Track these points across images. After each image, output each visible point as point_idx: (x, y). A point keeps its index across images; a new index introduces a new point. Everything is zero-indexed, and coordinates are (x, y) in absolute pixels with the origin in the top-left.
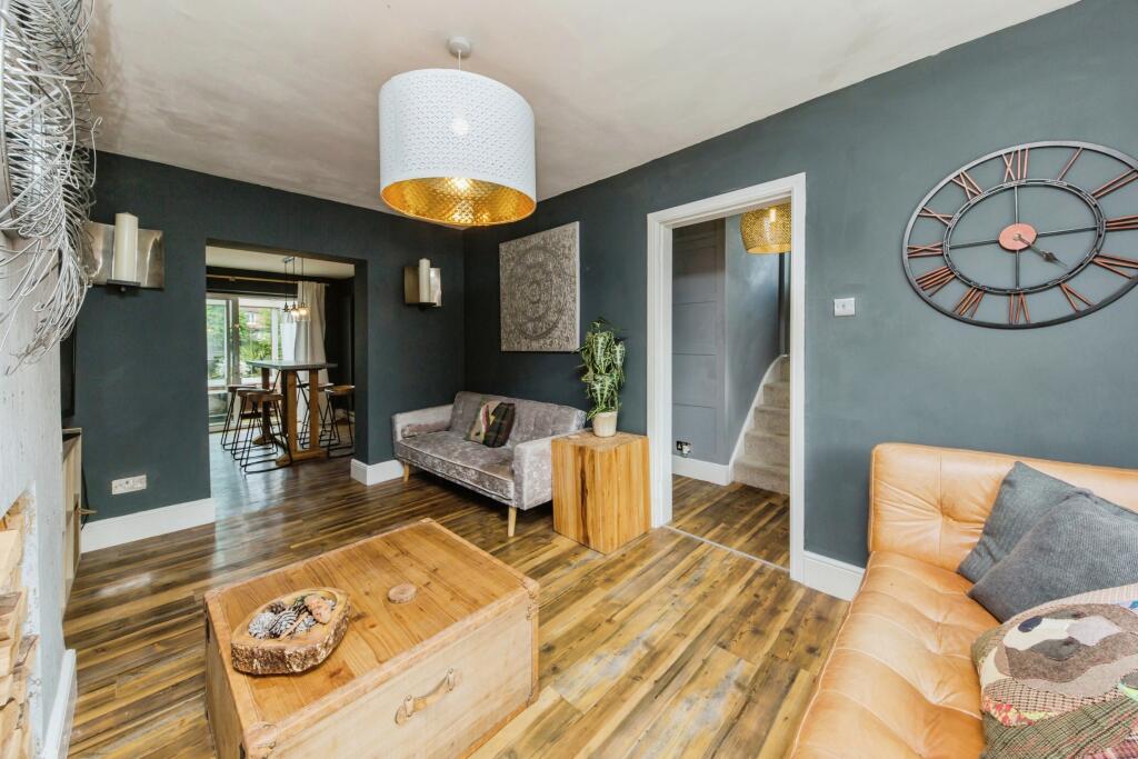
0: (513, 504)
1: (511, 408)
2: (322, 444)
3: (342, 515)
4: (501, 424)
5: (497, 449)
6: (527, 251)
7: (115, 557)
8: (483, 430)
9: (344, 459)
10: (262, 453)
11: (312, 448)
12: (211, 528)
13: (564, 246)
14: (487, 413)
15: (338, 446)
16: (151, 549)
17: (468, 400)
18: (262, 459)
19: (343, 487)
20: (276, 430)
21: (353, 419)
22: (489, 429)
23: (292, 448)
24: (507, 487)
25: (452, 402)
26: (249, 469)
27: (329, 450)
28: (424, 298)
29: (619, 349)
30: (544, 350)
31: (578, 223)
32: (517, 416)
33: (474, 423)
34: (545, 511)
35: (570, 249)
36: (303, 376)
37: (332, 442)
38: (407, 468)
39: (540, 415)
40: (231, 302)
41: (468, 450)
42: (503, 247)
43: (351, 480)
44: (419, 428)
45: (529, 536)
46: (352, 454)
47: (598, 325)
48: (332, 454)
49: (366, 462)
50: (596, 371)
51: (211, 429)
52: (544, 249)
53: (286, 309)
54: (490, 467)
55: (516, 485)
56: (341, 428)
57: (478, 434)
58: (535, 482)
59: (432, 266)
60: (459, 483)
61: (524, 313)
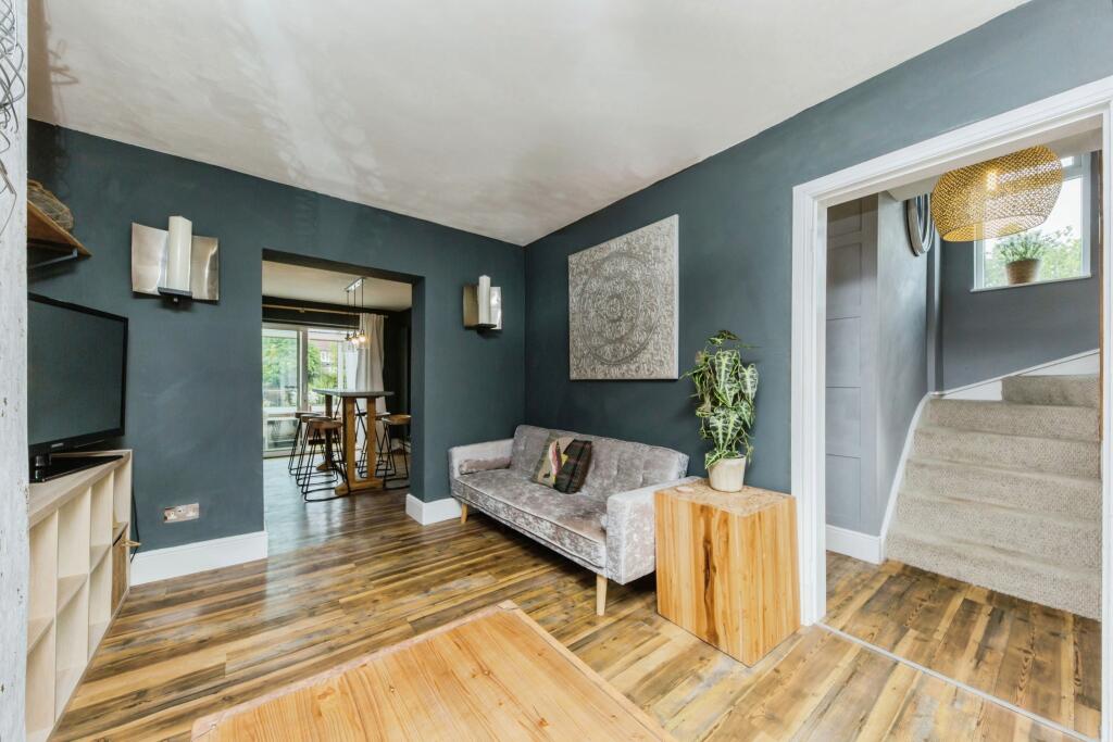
0: (604, 574)
1: (587, 446)
2: (379, 473)
3: (396, 561)
4: (576, 465)
5: (571, 496)
6: (604, 260)
7: (161, 595)
8: (554, 472)
9: (400, 492)
10: (324, 479)
11: (369, 478)
12: (261, 566)
13: (657, 249)
14: (558, 452)
15: (393, 478)
16: (200, 586)
17: (530, 436)
18: (323, 486)
19: (399, 525)
20: (336, 457)
21: (409, 450)
22: (561, 471)
23: (350, 476)
24: (596, 550)
25: (512, 436)
26: (310, 497)
27: (385, 481)
28: (483, 319)
29: (748, 372)
30: (628, 377)
31: (676, 217)
32: (594, 456)
33: (541, 462)
34: (645, 586)
35: (665, 251)
36: (362, 404)
37: (389, 472)
38: (465, 509)
39: (626, 456)
40: (301, 333)
41: (537, 495)
42: (573, 259)
43: (406, 517)
44: (478, 464)
45: (626, 618)
46: (407, 487)
47: (719, 340)
48: (389, 485)
49: (422, 499)
50: (715, 403)
51: (265, 455)
52: (629, 255)
53: (348, 338)
54: (569, 518)
55: (610, 549)
56: (396, 458)
57: (547, 476)
58: (636, 547)
59: (493, 284)
60: (529, 535)
61: (600, 334)
